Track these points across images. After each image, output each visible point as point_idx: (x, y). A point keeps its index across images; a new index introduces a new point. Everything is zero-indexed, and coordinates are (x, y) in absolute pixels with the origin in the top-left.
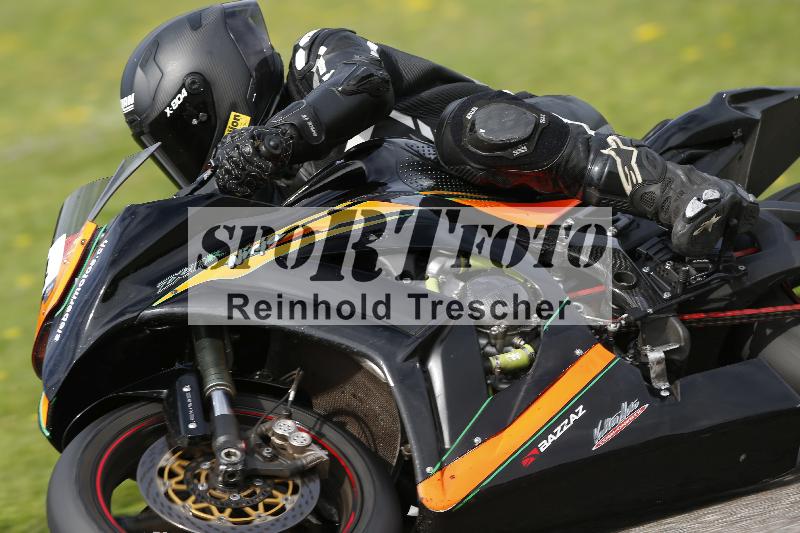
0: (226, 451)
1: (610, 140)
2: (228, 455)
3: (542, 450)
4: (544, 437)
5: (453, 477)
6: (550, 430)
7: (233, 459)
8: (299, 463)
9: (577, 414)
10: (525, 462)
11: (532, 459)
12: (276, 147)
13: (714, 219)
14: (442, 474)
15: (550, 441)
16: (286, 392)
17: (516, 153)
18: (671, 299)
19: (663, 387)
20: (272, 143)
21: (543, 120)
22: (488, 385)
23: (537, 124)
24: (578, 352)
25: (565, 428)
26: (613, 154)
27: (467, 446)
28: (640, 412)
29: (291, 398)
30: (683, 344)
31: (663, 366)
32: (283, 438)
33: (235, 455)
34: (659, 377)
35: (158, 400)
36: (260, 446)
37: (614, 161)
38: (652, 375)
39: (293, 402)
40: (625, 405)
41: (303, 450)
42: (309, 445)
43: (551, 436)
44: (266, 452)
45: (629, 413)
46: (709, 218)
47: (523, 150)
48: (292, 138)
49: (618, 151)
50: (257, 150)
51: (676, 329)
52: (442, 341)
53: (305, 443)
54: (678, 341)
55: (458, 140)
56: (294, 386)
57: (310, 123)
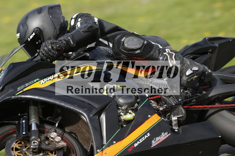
0: (34, 141)
1: (166, 50)
2: (34, 143)
3: (135, 146)
4: (136, 142)
5: (106, 153)
6: (138, 140)
7: (36, 144)
8: (57, 146)
9: (147, 135)
10: (129, 150)
11: (132, 149)
12: (59, 47)
13: (196, 77)
14: (102, 153)
15: (138, 144)
16: (55, 124)
17: (136, 52)
18: (181, 101)
19: (176, 128)
20: (58, 46)
21: (145, 42)
22: (119, 125)
23: (143, 44)
24: (149, 116)
25: (143, 140)
26: (167, 54)
27: (111, 144)
28: (168, 136)
29: (56, 126)
30: (184, 115)
31: (177, 122)
32: (52, 138)
33: (36, 143)
34: (175, 125)
35: (15, 124)
36: (45, 140)
37: (167, 57)
38: (173, 125)
39: (57, 127)
40: (163, 133)
41: (58, 142)
42: (60, 141)
43: (138, 142)
44: (47, 142)
45: (164, 136)
46: (194, 76)
47: (138, 51)
48: (64, 44)
49: (169, 53)
50: (52, 48)
51: (182, 110)
52: (106, 110)
53: (60, 140)
54: (182, 114)
55: (119, 47)
56: (58, 122)
57: (71, 40)
